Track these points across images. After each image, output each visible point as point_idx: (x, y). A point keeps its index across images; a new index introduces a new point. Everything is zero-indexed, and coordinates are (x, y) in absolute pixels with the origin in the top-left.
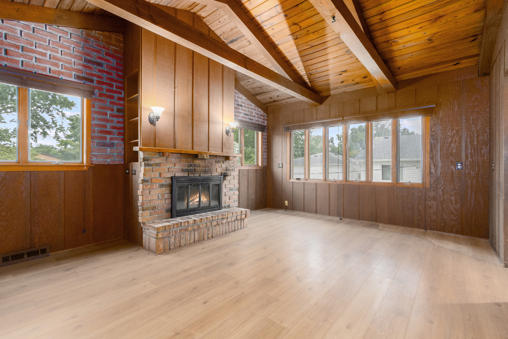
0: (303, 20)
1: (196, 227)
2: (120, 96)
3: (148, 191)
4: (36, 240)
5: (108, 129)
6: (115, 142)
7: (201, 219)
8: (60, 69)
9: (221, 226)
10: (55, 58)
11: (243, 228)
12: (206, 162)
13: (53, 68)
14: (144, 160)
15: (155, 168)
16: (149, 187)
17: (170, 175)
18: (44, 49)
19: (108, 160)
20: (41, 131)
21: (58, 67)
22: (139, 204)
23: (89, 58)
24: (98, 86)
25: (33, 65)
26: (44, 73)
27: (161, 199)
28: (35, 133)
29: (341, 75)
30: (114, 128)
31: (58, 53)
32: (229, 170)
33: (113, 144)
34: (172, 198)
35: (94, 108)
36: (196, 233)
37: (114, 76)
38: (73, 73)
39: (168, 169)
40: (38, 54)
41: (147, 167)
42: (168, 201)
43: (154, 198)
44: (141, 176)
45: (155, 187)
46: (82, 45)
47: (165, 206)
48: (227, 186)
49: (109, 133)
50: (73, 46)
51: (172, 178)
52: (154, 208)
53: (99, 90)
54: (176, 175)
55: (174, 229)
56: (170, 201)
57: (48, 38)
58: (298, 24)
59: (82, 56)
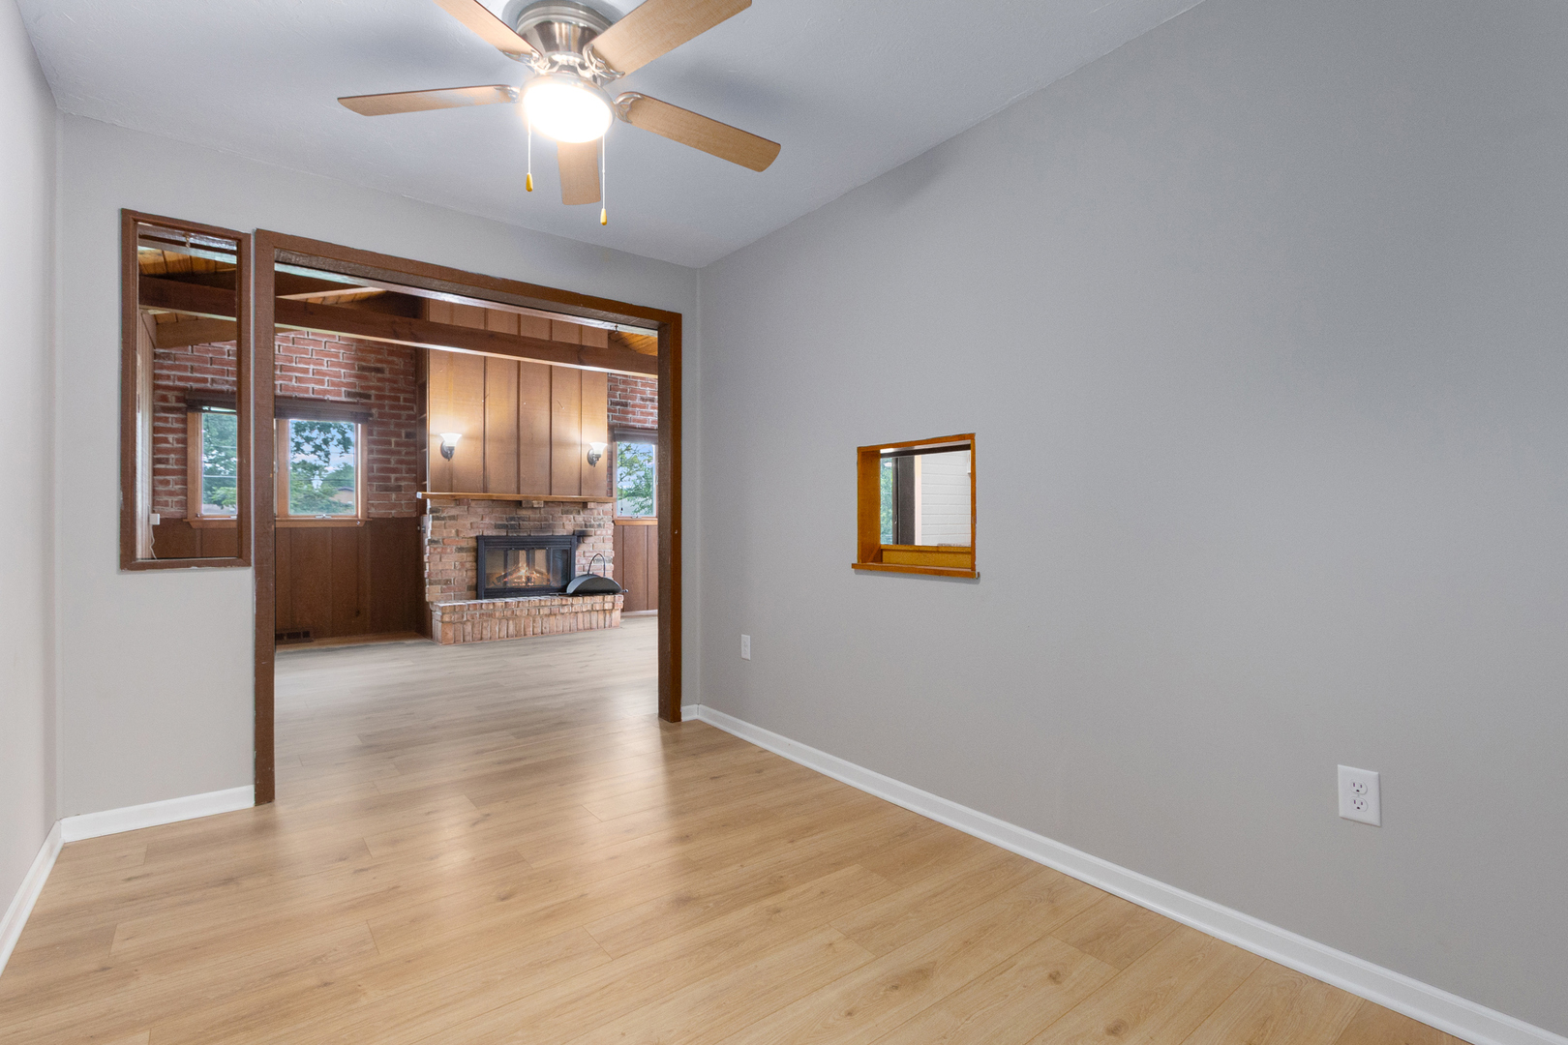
1: (510, 612)
2: (411, 412)
3: (439, 556)
4: (298, 619)
5: (393, 465)
6: (403, 484)
7: (519, 602)
8: (326, 387)
9: (558, 617)
10: (319, 373)
11: (610, 626)
12: (542, 512)
13: (317, 387)
14: (432, 511)
15: (450, 523)
16: (439, 550)
17: (474, 534)
18: (306, 363)
19: (393, 512)
20: (340, 437)
21: (323, 385)
22: (426, 576)
23: (364, 364)
24: (378, 402)
25: (293, 387)
26: (306, 396)
27: (460, 570)
28: (326, 442)
30: (401, 462)
31: (323, 365)
32: (592, 526)
33: (400, 486)
34: (477, 569)
35: (372, 435)
36: (511, 622)
37: (401, 385)
38: (343, 389)
39: (471, 524)
40: (299, 372)
41: (436, 522)
42: (472, 574)
43: (447, 567)
44: (428, 535)
45: (448, 550)
46: (354, 348)
47: (467, 580)
48: (587, 554)
49: (394, 471)
50: (342, 351)
51: (477, 538)
52: (447, 582)
53: (379, 408)
54: (485, 534)
55: (469, 612)
56: (474, 573)
57: (310, 348)
59: (354, 364)
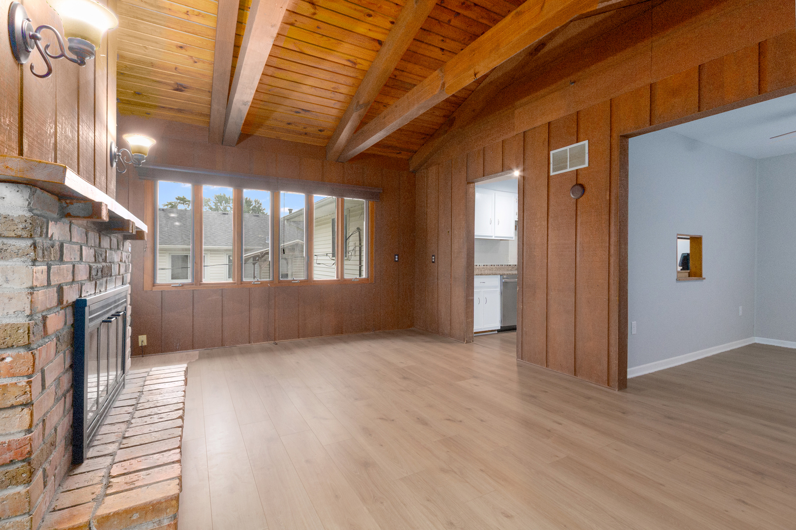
0: (327, 9)
29: (298, 114)
58: (316, 7)
